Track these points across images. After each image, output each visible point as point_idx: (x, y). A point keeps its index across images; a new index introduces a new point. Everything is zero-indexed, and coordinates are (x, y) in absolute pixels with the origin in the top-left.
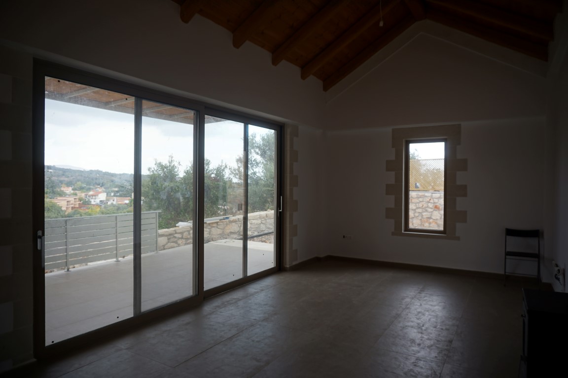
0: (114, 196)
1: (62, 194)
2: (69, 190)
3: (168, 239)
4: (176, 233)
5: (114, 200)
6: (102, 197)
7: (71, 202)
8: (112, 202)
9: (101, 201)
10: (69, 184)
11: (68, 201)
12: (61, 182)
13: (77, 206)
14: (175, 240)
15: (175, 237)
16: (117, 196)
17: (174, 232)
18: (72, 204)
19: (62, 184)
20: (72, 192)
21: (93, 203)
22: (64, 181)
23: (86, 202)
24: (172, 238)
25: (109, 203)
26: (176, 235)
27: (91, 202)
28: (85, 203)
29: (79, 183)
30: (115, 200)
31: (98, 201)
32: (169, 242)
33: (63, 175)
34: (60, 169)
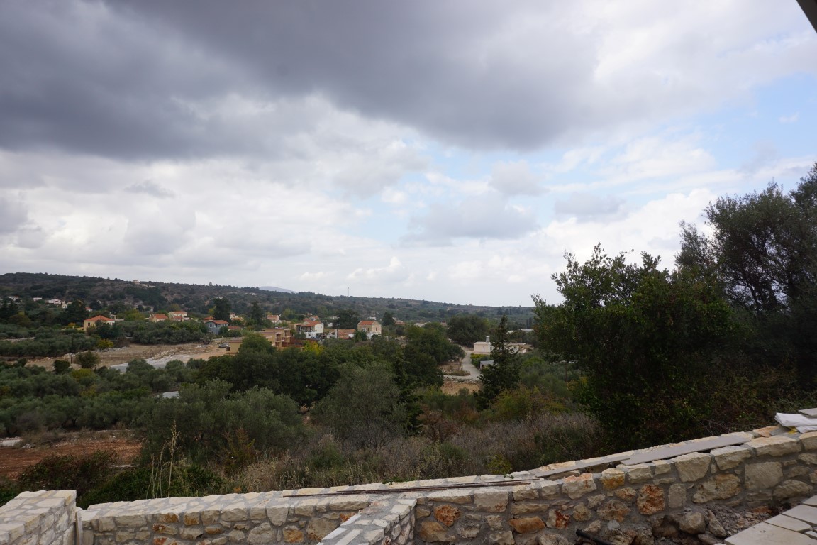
0: (334, 327)
1: (269, 325)
2: (276, 320)
3: (784, 468)
4: (804, 450)
5: (334, 334)
6: (319, 328)
7: (282, 336)
8: (332, 336)
9: (317, 334)
10: (275, 312)
11: (277, 335)
12: (266, 308)
13: (289, 341)
14: (803, 471)
15: (802, 463)
16: (337, 328)
17: (799, 449)
18: (282, 339)
19: (267, 311)
20: (280, 322)
21: (308, 337)
22: (269, 307)
23: (299, 335)
24: (794, 465)
25: (328, 337)
26: (805, 457)
27: (305, 335)
28: (299, 338)
29: (288, 310)
30: (336, 334)
31: (313, 334)
32: (785, 477)
33: (268, 300)
34: (264, 292)
